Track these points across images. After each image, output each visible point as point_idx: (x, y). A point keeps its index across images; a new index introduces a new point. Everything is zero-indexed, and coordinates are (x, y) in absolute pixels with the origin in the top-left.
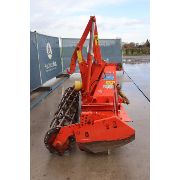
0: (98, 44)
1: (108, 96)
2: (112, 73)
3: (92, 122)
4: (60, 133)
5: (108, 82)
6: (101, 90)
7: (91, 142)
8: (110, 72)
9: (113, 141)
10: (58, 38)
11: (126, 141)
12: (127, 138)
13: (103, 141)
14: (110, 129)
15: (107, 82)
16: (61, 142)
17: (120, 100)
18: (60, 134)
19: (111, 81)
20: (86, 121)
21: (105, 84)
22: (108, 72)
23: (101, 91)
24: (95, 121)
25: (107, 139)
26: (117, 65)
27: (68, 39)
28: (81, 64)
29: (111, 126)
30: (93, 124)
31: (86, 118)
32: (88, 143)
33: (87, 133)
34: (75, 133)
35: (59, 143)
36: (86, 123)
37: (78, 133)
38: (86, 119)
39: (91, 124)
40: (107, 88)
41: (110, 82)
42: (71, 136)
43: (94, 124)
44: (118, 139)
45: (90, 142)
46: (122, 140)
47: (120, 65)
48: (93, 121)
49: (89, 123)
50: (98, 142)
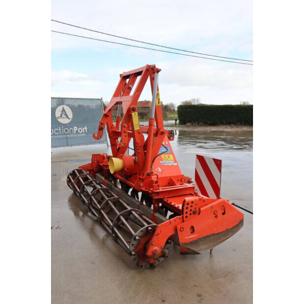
0: (159, 103)
1: (170, 176)
2: (165, 143)
3: (198, 211)
5: (165, 157)
6: (159, 168)
7: (197, 240)
8: (163, 143)
9: (222, 232)
11: (235, 229)
12: (236, 226)
13: (211, 236)
14: (219, 217)
15: (163, 156)
16: (159, 247)
17: (185, 180)
18: (157, 235)
19: (168, 156)
20: (191, 210)
21: (162, 160)
23: (160, 170)
24: (202, 209)
25: (215, 231)
26: (169, 133)
28: (138, 132)
29: (219, 213)
30: (199, 214)
31: (191, 206)
32: (193, 241)
33: (192, 228)
34: (179, 231)
35: (156, 250)
36: (191, 212)
37: (182, 229)
38: (191, 208)
39: (197, 214)
40: (166, 165)
42: (172, 235)
43: (201, 214)
44: (227, 228)
48: (199, 209)
50: (205, 238)
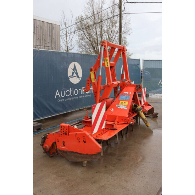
1: (117, 115)
2: (129, 93)
4: (48, 138)
8: (128, 93)
10: (139, 60)
11: (94, 157)
14: (81, 143)
15: (121, 102)
16: (48, 145)
17: (128, 121)
19: (125, 102)
21: (118, 104)
22: (126, 93)
23: (113, 110)
24: (70, 133)
25: (78, 151)
26: (136, 86)
27: (150, 60)
28: (94, 84)
29: (81, 140)
30: (68, 135)
33: (64, 142)
34: (56, 141)
35: (46, 146)
36: (64, 133)
37: (58, 141)
38: (64, 130)
40: (119, 107)
41: (123, 102)
44: (87, 153)
45: (66, 150)
46: (90, 155)
47: (139, 86)
49: (66, 134)
